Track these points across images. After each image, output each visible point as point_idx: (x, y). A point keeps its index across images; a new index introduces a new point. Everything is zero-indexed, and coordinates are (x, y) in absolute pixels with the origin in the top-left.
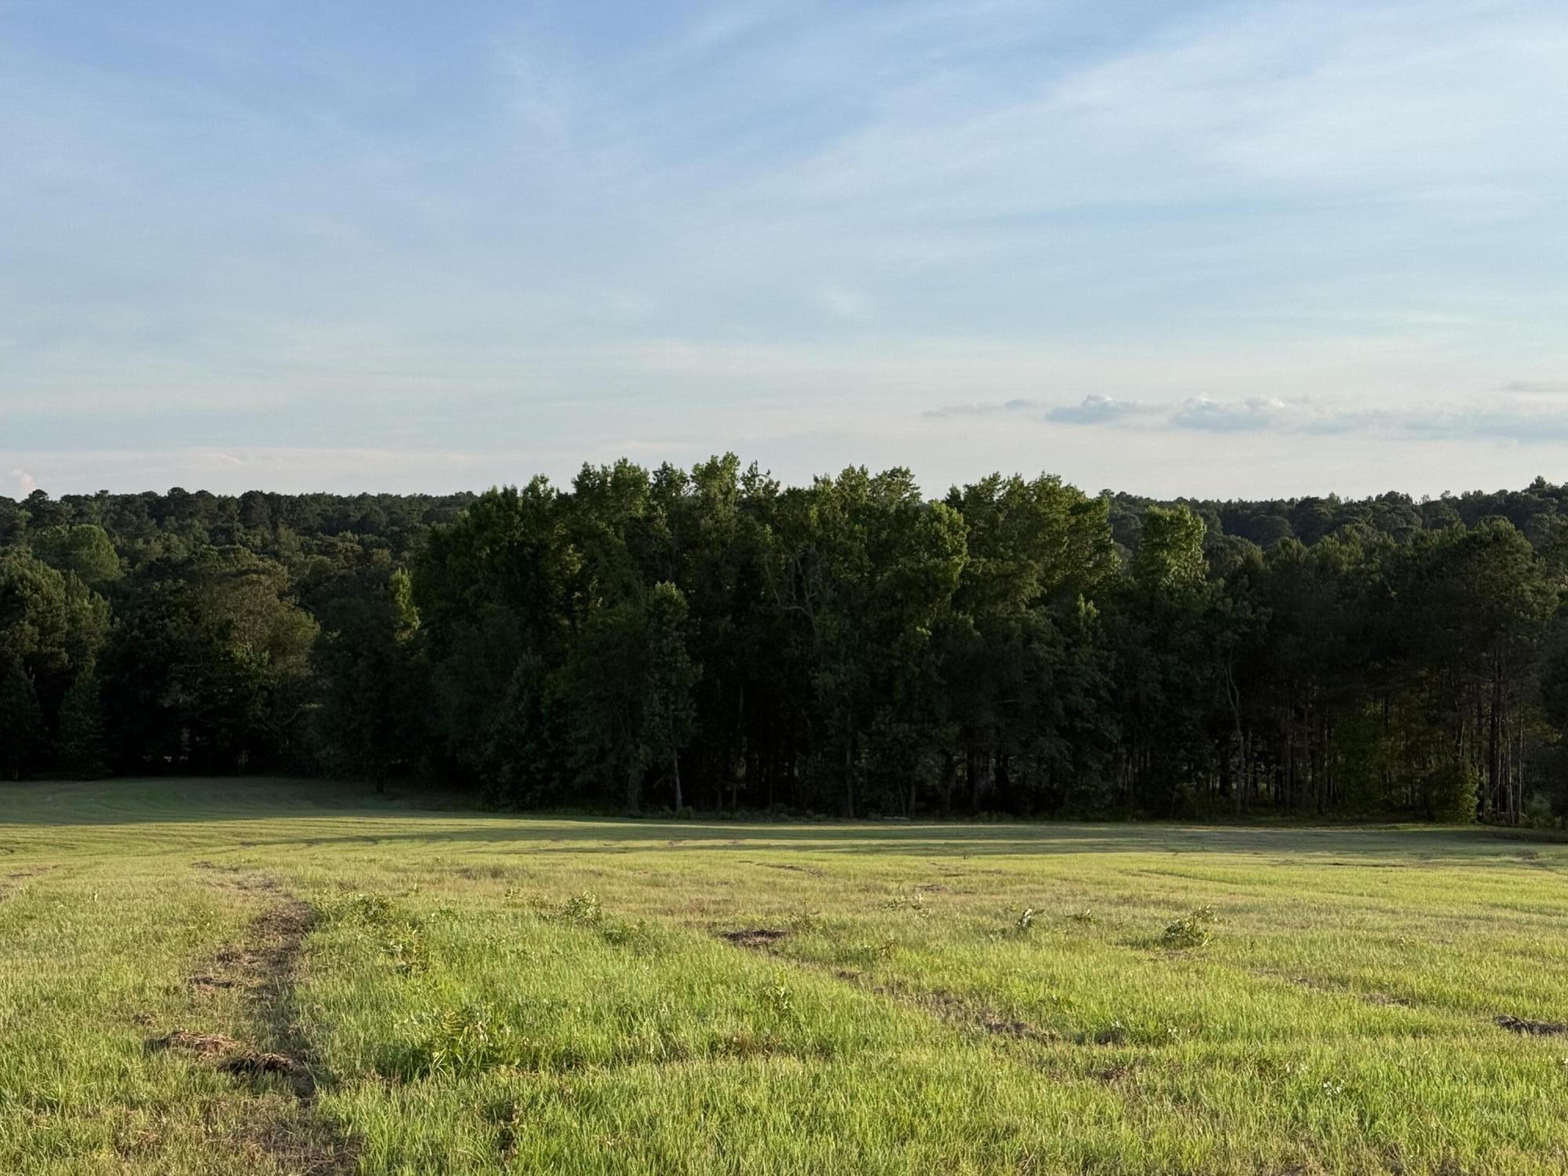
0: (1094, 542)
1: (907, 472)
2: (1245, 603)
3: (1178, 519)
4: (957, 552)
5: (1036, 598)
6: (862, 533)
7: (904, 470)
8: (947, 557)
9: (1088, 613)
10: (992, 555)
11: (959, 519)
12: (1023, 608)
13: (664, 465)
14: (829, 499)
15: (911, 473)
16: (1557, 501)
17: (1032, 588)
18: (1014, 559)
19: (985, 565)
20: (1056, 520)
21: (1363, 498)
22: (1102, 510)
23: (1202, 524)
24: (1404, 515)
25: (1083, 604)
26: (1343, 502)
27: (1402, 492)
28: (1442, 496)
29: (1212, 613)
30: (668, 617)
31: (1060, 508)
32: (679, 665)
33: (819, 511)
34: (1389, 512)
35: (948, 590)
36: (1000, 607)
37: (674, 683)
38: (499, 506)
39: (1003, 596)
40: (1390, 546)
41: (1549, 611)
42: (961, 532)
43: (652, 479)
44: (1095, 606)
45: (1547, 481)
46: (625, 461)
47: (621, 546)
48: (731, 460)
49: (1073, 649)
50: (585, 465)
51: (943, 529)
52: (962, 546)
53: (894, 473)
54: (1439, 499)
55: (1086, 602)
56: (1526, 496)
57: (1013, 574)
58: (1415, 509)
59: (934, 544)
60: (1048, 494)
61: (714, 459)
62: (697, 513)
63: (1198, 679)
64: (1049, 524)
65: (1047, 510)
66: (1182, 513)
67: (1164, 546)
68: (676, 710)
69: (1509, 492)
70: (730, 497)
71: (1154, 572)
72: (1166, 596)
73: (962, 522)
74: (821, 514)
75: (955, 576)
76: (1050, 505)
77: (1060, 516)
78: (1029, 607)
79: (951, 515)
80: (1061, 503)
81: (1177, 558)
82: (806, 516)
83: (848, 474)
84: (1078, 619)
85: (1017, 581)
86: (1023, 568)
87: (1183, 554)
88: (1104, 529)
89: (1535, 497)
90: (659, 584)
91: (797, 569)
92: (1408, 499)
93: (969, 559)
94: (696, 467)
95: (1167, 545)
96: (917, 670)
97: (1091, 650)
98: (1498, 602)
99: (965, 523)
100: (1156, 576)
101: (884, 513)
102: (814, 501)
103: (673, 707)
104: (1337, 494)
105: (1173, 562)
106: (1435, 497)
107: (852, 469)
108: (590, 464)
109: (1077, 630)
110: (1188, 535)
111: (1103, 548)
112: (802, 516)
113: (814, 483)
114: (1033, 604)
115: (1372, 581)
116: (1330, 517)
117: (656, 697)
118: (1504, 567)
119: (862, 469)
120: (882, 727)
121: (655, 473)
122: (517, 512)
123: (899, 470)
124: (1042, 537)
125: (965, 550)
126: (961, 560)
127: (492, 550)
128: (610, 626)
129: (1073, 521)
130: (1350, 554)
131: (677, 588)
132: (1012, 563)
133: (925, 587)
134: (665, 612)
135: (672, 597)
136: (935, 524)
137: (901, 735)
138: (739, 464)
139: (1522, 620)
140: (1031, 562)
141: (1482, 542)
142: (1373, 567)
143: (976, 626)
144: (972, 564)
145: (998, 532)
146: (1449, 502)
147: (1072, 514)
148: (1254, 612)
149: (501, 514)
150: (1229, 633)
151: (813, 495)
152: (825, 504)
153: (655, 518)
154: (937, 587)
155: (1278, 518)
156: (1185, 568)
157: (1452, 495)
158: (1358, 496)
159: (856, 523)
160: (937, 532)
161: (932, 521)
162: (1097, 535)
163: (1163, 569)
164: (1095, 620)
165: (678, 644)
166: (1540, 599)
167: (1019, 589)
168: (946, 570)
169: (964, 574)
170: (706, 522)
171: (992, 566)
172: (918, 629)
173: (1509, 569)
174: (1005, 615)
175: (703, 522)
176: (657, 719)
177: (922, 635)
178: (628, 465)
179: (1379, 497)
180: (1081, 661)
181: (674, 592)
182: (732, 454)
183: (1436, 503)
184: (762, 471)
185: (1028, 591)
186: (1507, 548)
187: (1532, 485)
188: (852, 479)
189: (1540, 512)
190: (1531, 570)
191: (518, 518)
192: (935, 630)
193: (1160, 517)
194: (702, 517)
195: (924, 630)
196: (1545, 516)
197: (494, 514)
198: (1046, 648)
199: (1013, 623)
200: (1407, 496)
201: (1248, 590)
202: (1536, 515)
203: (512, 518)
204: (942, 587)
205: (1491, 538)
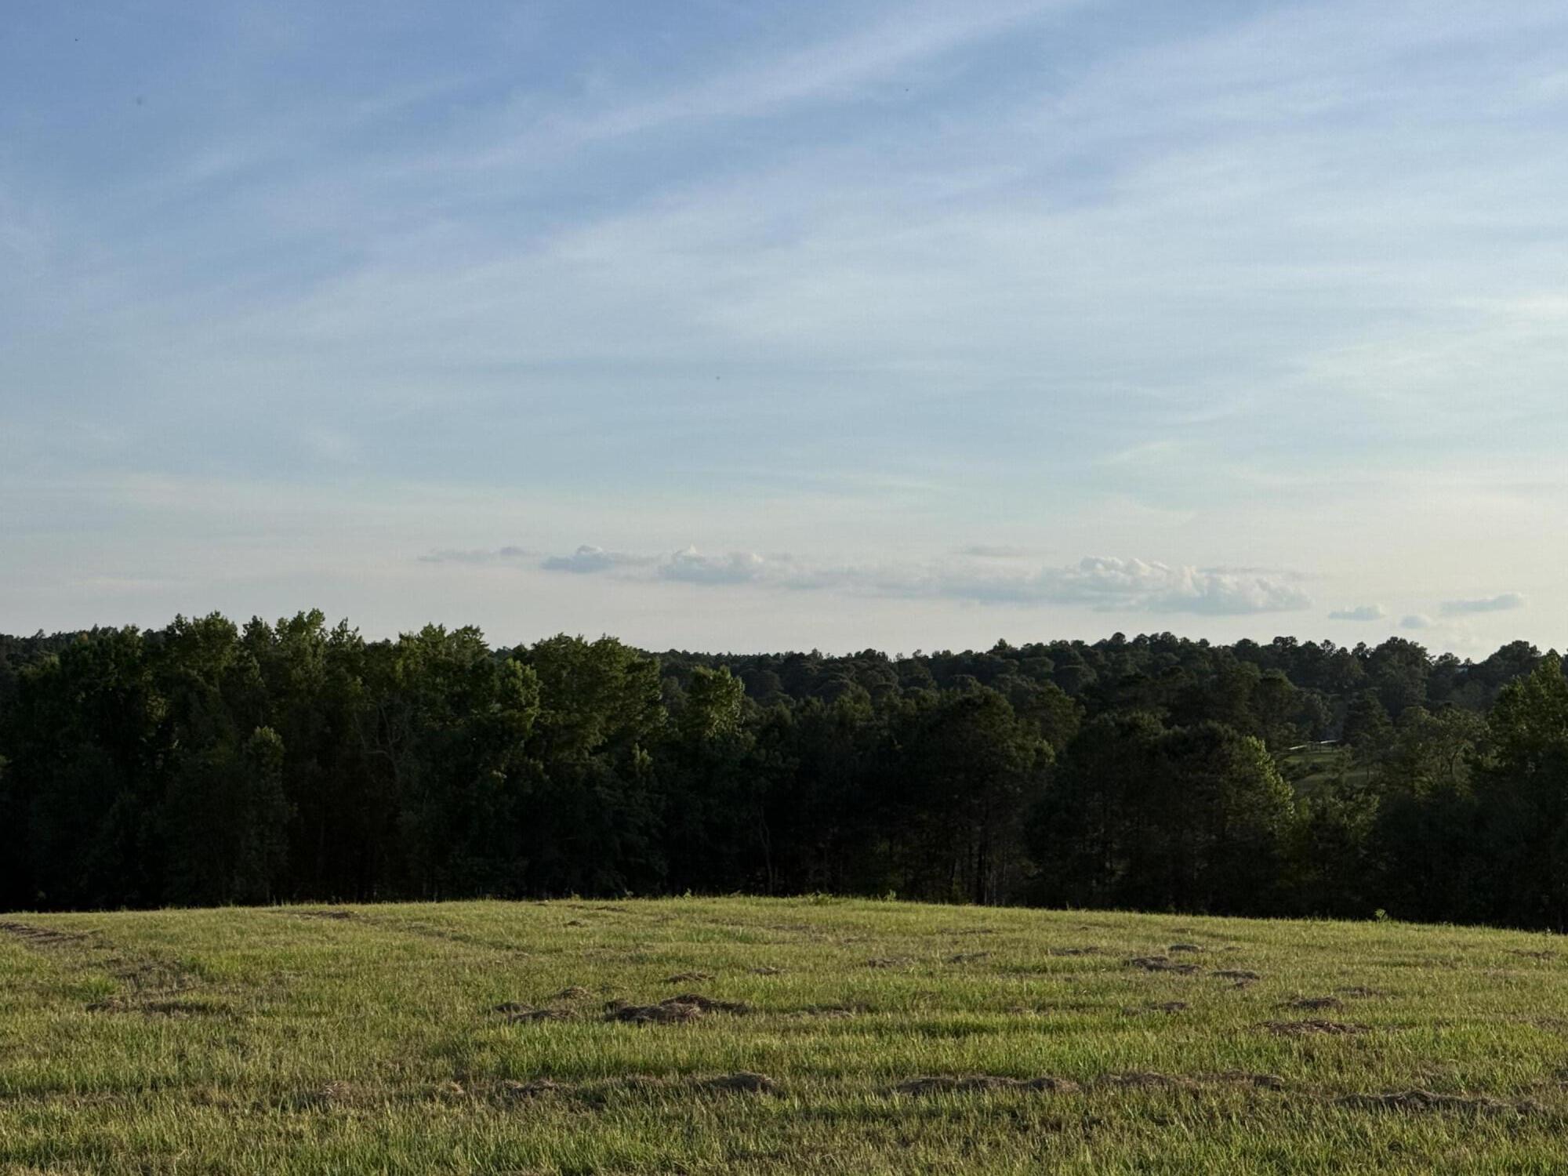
0: (646, 697)
1: (477, 630)
2: (777, 753)
3: (720, 678)
4: (530, 704)
5: (598, 746)
6: (443, 685)
7: (474, 628)
8: (521, 709)
9: (643, 760)
10: (557, 707)
11: (532, 675)
12: (587, 754)
13: (254, 618)
14: (413, 654)
15: (481, 631)
16: (1017, 663)
17: (595, 739)
18: (578, 711)
19: (551, 717)
20: (616, 678)
21: (844, 655)
22: (654, 669)
23: (741, 683)
24: (882, 672)
25: (638, 752)
26: (825, 658)
27: (878, 650)
28: (914, 654)
29: (747, 763)
30: (267, 759)
31: (619, 667)
32: (275, 803)
33: (404, 665)
34: (868, 669)
35: (522, 738)
36: (567, 753)
37: (271, 820)
38: (95, 653)
39: (570, 743)
40: (897, 705)
41: (1029, 765)
42: (534, 687)
43: (241, 633)
44: (649, 754)
45: (1008, 643)
46: (218, 614)
47: (215, 693)
48: (317, 617)
49: (630, 792)
50: (178, 616)
51: (519, 684)
52: (535, 698)
53: (467, 629)
54: (910, 657)
55: (641, 750)
56: (990, 658)
57: (578, 725)
58: (891, 665)
59: (509, 697)
60: (609, 654)
61: (301, 615)
62: (288, 665)
63: (736, 820)
64: (610, 680)
65: (608, 669)
66: (723, 673)
67: (707, 701)
68: (271, 844)
69: (974, 652)
70: (319, 650)
71: (699, 725)
72: (708, 746)
73: (535, 678)
74: (406, 667)
75: (529, 726)
76: (610, 664)
77: (619, 674)
78: (591, 754)
79: (524, 671)
80: (619, 662)
81: (718, 711)
82: (393, 668)
83: (428, 631)
84: (633, 765)
85: (582, 731)
86: (588, 720)
87: (723, 709)
88: (655, 686)
89: (998, 658)
90: (258, 730)
91: (381, 717)
92: (884, 657)
93: (540, 711)
94: (281, 622)
95: (711, 701)
96: (492, 809)
97: (644, 793)
98: (987, 756)
99: (538, 678)
100: (701, 729)
101: (461, 668)
102: (400, 656)
103: (268, 842)
104: (819, 650)
105: (716, 716)
106: (908, 655)
107: (431, 626)
108: (183, 616)
109: (632, 775)
110: (729, 693)
111: (653, 703)
112: (388, 670)
113: (399, 640)
114: (596, 751)
115: (881, 735)
116: (816, 673)
117: (252, 832)
118: (993, 725)
119: (440, 627)
120: (459, 861)
121: (245, 626)
122: (111, 660)
123: (470, 628)
124: (602, 693)
125: (537, 702)
126: (533, 711)
127: (88, 694)
128: (208, 766)
129: (630, 678)
130: (863, 712)
131: (275, 733)
132: (577, 715)
133: (499, 735)
134: (263, 755)
135: (271, 741)
136: (512, 679)
137: (476, 868)
138: (324, 619)
139: (1008, 772)
140: (595, 714)
141: (975, 704)
142: (881, 723)
143: (546, 770)
144: (542, 716)
145: (562, 686)
146: (919, 660)
147: (629, 672)
148: (784, 762)
149: (97, 661)
150: (762, 779)
151: (399, 649)
152: (408, 658)
153: (250, 668)
154: (511, 735)
155: (769, 672)
156: (725, 722)
157: (923, 654)
158: (839, 653)
159: (436, 676)
160: (514, 686)
161: (508, 676)
162: (649, 691)
163: (707, 722)
164: (649, 766)
165: (275, 784)
166: (1022, 754)
167: (584, 738)
168: (520, 719)
169: (537, 724)
170: (297, 673)
171: (560, 718)
172: (495, 773)
173: (996, 727)
174: (571, 762)
175: (294, 671)
176: (253, 852)
177: (498, 777)
178: (220, 618)
179: (858, 654)
180: (636, 801)
181: (273, 736)
182: (318, 611)
183: (908, 661)
184: (351, 627)
185: (592, 740)
186: (995, 710)
187: (995, 647)
188: (432, 636)
189: (1002, 673)
190: (1015, 729)
191: (113, 666)
192: (508, 771)
193: (705, 677)
194: (294, 668)
195: (500, 774)
196: (1008, 677)
197: (91, 661)
198: (606, 791)
199: (578, 768)
200: (883, 653)
201: (778, 742)
202: (1000, 676)
203: (107, 665)
204: (516, 735)
205: (982, 700)
